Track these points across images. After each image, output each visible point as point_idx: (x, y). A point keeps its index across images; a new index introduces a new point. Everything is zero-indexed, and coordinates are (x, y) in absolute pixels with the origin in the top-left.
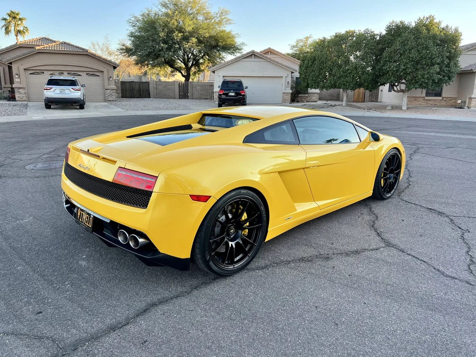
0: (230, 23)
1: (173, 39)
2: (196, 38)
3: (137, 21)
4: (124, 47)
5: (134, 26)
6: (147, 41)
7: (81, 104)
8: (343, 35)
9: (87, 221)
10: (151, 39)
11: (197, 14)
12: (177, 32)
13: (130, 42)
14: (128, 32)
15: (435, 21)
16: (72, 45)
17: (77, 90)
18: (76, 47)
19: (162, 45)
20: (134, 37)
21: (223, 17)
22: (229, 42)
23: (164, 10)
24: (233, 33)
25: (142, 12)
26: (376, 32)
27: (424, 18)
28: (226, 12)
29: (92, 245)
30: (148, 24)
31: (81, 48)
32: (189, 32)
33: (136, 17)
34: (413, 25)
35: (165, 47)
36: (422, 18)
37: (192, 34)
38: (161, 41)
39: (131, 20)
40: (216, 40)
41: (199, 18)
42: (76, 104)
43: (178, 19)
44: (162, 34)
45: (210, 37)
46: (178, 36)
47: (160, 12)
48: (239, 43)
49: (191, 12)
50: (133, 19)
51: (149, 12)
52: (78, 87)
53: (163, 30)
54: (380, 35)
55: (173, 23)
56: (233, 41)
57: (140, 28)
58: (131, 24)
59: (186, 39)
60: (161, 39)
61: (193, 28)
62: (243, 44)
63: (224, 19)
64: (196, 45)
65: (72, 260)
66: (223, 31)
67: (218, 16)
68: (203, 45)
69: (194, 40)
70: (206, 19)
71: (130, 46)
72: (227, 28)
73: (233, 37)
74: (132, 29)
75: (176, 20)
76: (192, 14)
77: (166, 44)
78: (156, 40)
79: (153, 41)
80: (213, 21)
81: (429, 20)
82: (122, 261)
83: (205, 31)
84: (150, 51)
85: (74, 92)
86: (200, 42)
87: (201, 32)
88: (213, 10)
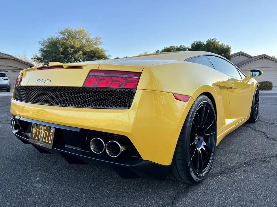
0: (102, 44)
1: (68, 52)
2: (82, 52)
3: (45, 42)
4: (36, 57)
5: (43, 45)
6: (51, 53)
7: (8, 89)
8: (169, 48)
9: (45, 138)
10: (54, 52)
11: (82, 38)
12: (70, 48)
13: (40, 54)
14: (39, 48)
15: (216, 41)
16: (2, 54)
17: (6, 79)
18: (6, 54)
19: (61, 55)
20: (43, 51)
21: (97, 41)
22: (101, 54)
23: (62, 36)
24: (104, 49)
25: (48, 37)
26: (186, 47)
27: (210, 39)
28: (99, 38)
29: (43, 168)
30: (52, 44)
31: (9, 55)
32: (78, 48)
33: (44, 40)
34: (205, 43)
35: (63, 57)
36: (209, 40)
37: (79, 49)
38: (60, 53)
39: (41, 41)
40: (94, 53)
41: (83, 41)
42: (5, 89)
43: (71, 41)
44: (61, 49)
45: (90, 51)
46: (71, 50)
47: (59, 37)
48: (107, 55)
49: (78, 37)
50: (42, 41)
51: (53, 37)
52: (6, 77)
53: (62, 47)
54: (189, 48)
55: (68, 43)
56: (104, 53)
57: (46, 46)
58: (41, 44)
59: (76, 52)
60: (60, 52)
61: (80, 46)
62: (110, 55)
63: (98, 41)
64: (82, 56)
65: (24, 183)
66: (98, 48)
67: (95, 40)
68: (86, 56)
69: (81, 53)
70: (88, 41)
71: (40, 57)
72: (100, 47)
73: (104, 52)
74: (41, 47)
75: (70, 41)
76: (79, 38)
77: (64, 55)
78: (57, 52)
79: (55, 53)
80: (92, 43)
81: (213, 41)
82: (81, 179)
83: (88, 48)
84: (54, 59)
85: (3, 81)
86: (84, 54)
87: (85, 48)
88: (92, 37)
